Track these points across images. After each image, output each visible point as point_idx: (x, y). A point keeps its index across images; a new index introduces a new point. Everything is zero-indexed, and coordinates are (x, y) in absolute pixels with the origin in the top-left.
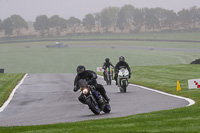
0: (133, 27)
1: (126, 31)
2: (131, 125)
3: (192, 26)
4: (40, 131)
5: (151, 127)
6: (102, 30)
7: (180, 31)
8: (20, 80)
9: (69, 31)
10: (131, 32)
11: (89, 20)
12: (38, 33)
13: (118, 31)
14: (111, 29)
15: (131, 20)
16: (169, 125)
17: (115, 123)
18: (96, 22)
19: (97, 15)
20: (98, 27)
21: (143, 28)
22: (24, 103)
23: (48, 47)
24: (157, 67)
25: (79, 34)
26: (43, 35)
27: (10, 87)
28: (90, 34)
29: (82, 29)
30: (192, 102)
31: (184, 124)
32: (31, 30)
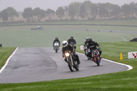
0: (90, 16)
1: (86, 18)
2: (89, 83)
3: (131, 16)
4: (26, 87)
5: (103, 84)
6: (69, 18)
7: (122, 19)
8: (13, 52)
9: (47, 18)
10: (89, 19)
11: (61, 11)
12: (25, 20)
13: (80, 18)
14: (76, 17)
15: (89, 11)
16: (114, 83)
17: (78, 82)
18: (65, 13)
19: (66, 8)
20: (66, 16)
21: (98, 17)
22: (16, 68)
23: (32, 29)
24: (107, 44)
25: (54, 21)
26: (28, 21)
27: (6, 56)
28: (61, 20)
29: (56, 17)
30: (130, 68)
31: (125, 83)
32: (21, 18)
